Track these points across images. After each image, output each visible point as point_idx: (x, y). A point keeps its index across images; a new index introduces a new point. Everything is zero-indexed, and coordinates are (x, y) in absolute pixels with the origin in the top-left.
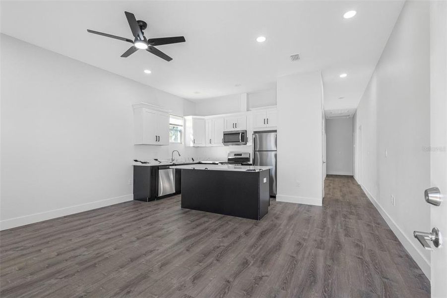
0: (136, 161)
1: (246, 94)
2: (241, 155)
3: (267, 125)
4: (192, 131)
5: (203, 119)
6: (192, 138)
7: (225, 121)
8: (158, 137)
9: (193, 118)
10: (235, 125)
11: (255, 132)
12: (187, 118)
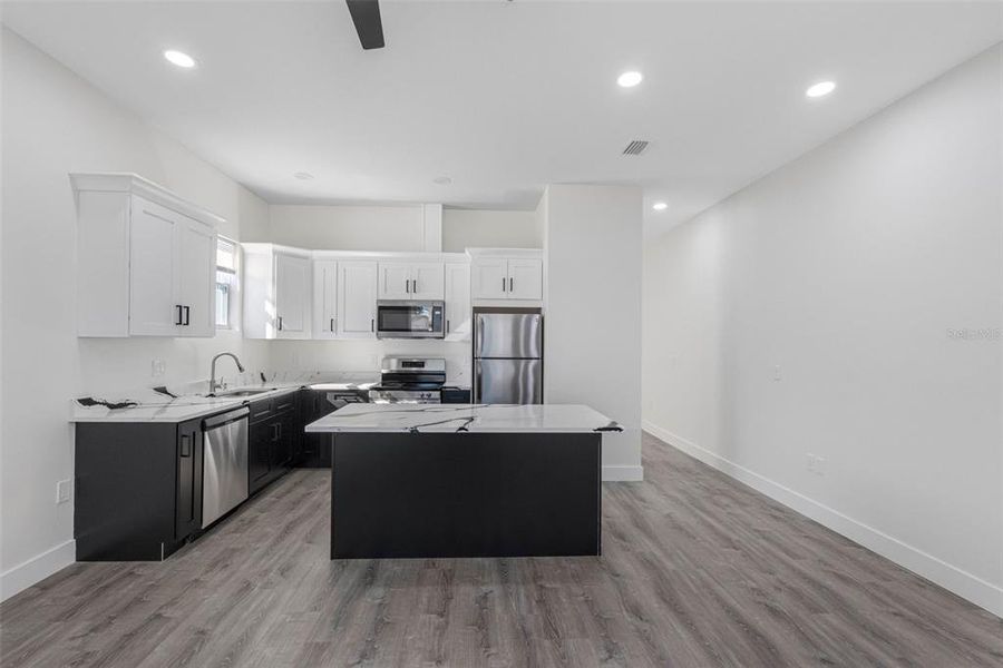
0: (88, 402)
1: (441, 206)
2: (422, 364)
3: (511, 295)
4: (270, 291)
5: (306, 258)
6: (271, 310)
7: (382, 272)
8: (184, 311)
9: (275, 253)
10: (412, 286)
11: (477, 310)
12: (249, 247)
